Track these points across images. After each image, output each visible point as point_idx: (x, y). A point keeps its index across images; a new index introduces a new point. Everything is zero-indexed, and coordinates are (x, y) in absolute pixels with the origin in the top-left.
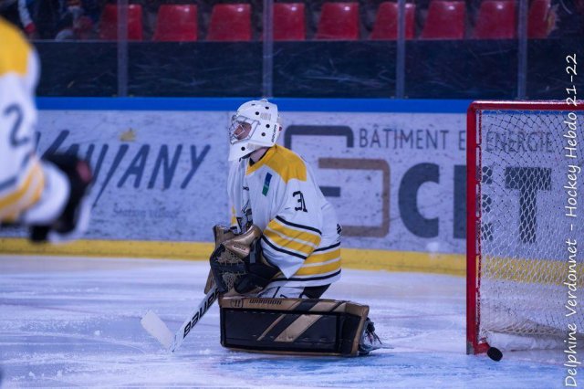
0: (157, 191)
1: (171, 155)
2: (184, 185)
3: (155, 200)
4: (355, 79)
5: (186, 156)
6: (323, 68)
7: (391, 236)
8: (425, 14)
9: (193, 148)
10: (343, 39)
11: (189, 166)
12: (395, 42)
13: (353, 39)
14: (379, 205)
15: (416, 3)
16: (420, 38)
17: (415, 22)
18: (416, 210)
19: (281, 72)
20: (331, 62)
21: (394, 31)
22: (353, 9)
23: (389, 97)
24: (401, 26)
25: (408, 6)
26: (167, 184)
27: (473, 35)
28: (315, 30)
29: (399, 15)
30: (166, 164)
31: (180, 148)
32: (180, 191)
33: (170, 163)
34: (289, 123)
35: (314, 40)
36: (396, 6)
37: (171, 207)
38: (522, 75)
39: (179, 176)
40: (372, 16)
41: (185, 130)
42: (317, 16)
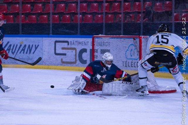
0: (28, 54)
1: (31, 47)
2: (33, 53)
3: (27, 56)
4: (69, 31)
5: (34, 47)
6: (63, 29)
7: (77, 64)
8: (84, 17)
9: (35, 45)
10: (67, 23)
11: (35, 49)
12: (78, 23)
13: (69, 23)
14: (74, 57)
15: (82, 15)
16: (83, 23)
17: (82, 19)
18: (82, 58)
19: (54, 29)
20: (64, 27)
21: (77, 21)
22: (69, 16)
23: (76, 35)
24: (79, 20)
25: (80, 16)
26: (30, 53)
27: (94, 22)
28: (61, 21)
29: (78, 18)
30: (30, 49)
31: (33, 45)
32: (32, 54)
33: (31, 48)
34: (56, 40)
35: (61, 23)
36: (78, 16)
37: (31, 58)
38: (104, 30)
39: (32, 51)
40: (73, 18)
41: (34, 42)
42: (62, 18)
